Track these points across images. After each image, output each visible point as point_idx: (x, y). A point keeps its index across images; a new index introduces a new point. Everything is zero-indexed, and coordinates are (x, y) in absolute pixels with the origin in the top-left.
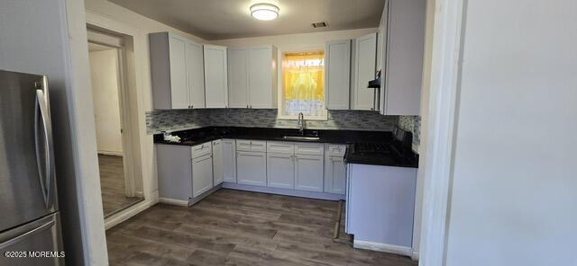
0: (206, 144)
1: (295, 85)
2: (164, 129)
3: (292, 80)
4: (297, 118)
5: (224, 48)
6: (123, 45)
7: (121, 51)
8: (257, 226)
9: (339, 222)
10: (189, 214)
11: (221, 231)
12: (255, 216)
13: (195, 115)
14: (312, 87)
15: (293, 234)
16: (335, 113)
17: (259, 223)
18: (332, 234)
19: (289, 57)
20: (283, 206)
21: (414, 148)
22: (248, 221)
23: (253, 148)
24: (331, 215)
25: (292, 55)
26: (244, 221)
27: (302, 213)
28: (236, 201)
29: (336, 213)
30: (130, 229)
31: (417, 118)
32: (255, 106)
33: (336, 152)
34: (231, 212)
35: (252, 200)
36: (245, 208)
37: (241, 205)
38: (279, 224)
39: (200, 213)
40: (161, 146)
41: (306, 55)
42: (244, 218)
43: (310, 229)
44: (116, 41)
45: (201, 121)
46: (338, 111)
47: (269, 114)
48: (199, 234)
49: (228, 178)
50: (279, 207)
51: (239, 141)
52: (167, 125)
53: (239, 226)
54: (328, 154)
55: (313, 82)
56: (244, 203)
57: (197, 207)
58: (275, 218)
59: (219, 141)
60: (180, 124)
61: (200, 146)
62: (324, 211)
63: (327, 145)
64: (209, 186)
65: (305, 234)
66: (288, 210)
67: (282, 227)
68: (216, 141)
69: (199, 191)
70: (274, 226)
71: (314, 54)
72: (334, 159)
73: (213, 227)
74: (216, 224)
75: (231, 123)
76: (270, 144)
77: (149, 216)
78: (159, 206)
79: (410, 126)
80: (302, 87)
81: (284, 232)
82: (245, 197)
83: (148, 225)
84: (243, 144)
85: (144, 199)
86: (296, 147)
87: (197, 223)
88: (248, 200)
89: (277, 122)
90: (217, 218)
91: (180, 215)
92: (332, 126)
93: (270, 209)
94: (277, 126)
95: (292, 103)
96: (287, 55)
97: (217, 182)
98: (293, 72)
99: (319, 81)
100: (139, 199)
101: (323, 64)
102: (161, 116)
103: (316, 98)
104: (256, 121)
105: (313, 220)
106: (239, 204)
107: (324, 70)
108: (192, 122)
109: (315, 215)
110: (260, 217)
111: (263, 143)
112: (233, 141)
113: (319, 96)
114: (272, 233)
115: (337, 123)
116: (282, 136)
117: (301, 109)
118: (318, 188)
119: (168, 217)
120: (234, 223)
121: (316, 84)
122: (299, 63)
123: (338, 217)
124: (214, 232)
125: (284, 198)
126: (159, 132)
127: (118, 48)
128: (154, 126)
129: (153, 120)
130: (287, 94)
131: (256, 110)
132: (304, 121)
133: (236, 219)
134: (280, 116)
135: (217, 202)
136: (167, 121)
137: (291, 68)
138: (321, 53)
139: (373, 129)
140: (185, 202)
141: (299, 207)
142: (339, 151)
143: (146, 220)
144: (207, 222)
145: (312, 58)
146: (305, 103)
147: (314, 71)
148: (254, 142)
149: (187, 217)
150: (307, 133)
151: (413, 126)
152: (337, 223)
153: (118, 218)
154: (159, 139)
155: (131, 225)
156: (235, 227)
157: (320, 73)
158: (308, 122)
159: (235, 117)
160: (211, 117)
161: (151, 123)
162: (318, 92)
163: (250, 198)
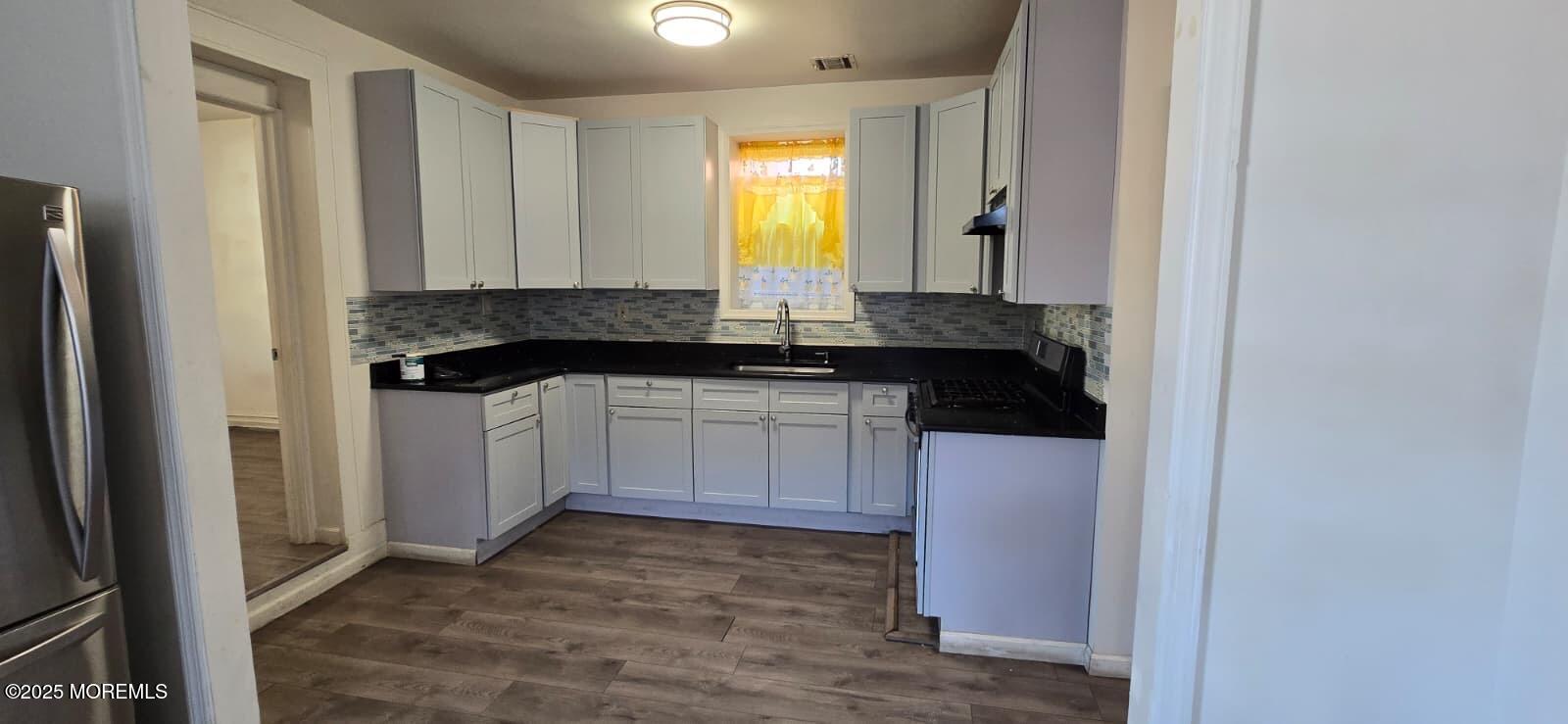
0: (522, 390)
1: (764, 226)
2: (400, 346)
3: (756, 215)
4: (774, 316)
5: (569, 123)
6: (278, 105)
7: (270, 121)
8: (676, 608)
9: (897, 587)
10: (480, 585)
11: (577, 627)
12: (667, 582)
13: (486, 308)
14: (812, 231)
15: (779, 624)
16: (872, 301)
17: (682, 601)
18: (883, 621)
19: (749, 151)
20: (743, 553)
21: (1090, 388)
22: (652, 597)
23: (655, 396)
24: (872, 572)
25: (756, 145)
26: (638, 597)
27: (795, 570)
28: (610, 543)
29: (885, 565)
30: (308, 635)
31: (1098, 312)
32: (656, 284)
33: (882, 405)
34: (600, 576)
35: (651, 541)
36: (640, 564)
37: (627, 555)
38: (736, 599)
39: (512, 582)
40: (393, 396)
41: (795, 145)
42: (636, 590)
43: (818, 609)
44: (257, 94)
45: (505, 326)
46: (885, 296)
47: (696, 304)
48: (516, 637)
49: (583, 482)
50: (731, 556)
51: (615, 381)
52: (409, 336)
53: (628, 611)
54: (859, 410)
55: (813, 219)
56: (633, 549)
57: (499, 565)
58: (723, 584)
59: (557, 380)
60: (445, 332)
61: (507, 394)
62: (852, 562)
63: (856, 386)
64: (534, 507)
65: (810, 624)
66: (756, 563)
67: (746, 608)
68: (552, 381)
69: (504, 520)
70: (724, 606)
71: (816, 142)
72: (877, 423)
73: (553, 616)
74: (562, 609)
75: (587, 329)
76: (701, 385)
77: (362, 595)
78: (388, 566)
79: (1077, 333)
80: (783, 232)
81: (754, 621)
82: (634, 532)
83: (361, 619)
84: (626, 389)
85: (345, 549)
86: (774, 393)
87: (505, 607)
88: (643, 541)
89: (718, 326)
90: (562, 592)
91: (455, 589)
92: (866, 337)
93: (706, 563)
94: (716, 339)
95: (756, 277)
96: (742, 145)
97: (554, 495)
98: (759, 190)
99: (829, 218)
100: (330, 548)
101: (840, 172)
102: (390, 311)
103: (823, 262)
104: (657, 324)
105: (824, 587)
106: (619, 552)
107: (842, 188)
108: (476, 329)
109: (830, 574)
110: (682, 585)
111: (683, 383)
112: (597, 381)
113: (830, 256)
114: (721, 624)
115: (880, 328)
116: (733, 365)
117: (783, 291)
118: (833, 502)
119: (418, 596)
120: (611, 603)
121: (821, 226)
122: (777, 167)
123: (892, 575)
124: (558, 629)
125: (742, 531)
126: (387, 358)
127: (262, 113)
128: (371, 340)
129: (369, 321)
130: (743, 251)
131: (658, 293)
132: (791, 324)
133: (616, 594)
134: (725, 310)
135: (557, 550)
136: (406, 326)
137: (754, 181)
138: (835, 142)
139: (973, 343)
140: (466, 553)
141: (786, 555)
142: (889, 401)
143: (354, 607)
144: (536, 604)
145: (811, 155)
146: (793, 277)
147: (816, 189)
148: (658, 382)
149: (474, 591)
150: (801, 355)
151: (1087, 331)
152: (891, 593)
153: (273, 603)
154: (386, 376)
155: (311, 623)
156: (616, 613)
157: (831, 195)
158: (800, 327)
159: (597, 314)
160: (531, 313)
161: (362, 330)
162: (829, 244)
163: (648, 535)
